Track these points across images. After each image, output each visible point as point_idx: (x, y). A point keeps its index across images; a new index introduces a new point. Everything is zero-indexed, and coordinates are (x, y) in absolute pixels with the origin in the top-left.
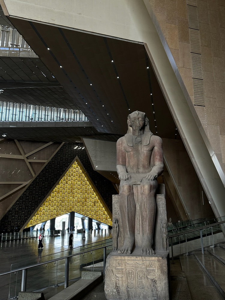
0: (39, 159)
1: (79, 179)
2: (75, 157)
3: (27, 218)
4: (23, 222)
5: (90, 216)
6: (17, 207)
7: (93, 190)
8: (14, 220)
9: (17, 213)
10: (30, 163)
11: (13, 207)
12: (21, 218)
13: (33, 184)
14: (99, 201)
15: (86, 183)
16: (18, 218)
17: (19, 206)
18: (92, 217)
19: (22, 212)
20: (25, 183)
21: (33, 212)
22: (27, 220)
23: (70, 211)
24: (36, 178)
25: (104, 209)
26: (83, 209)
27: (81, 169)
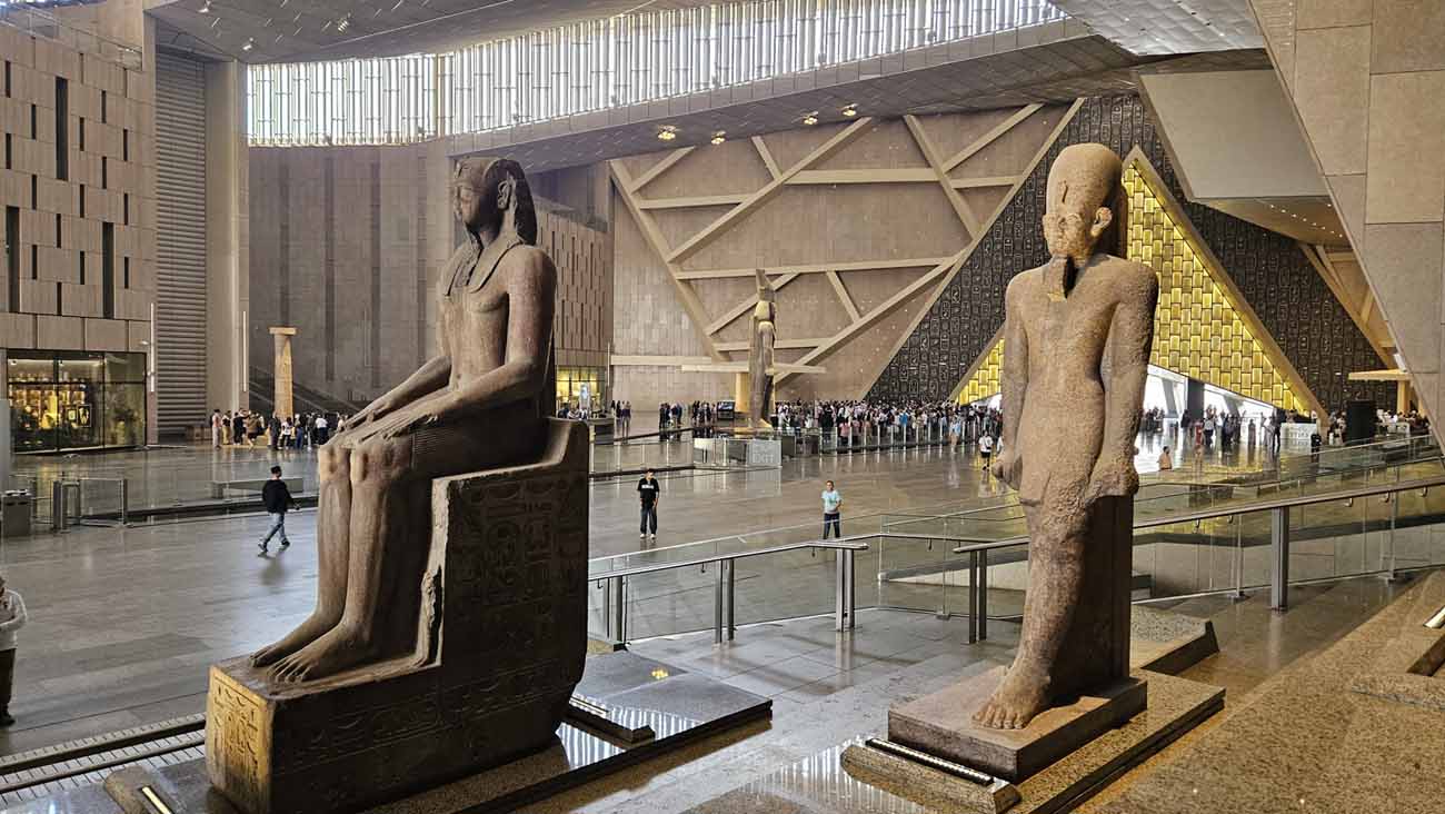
0: (990, 174)
1: (1147, 236)
2: (1131, 148)
3: (958, 376)
4: (947, 386)
5: (1194, 373)
6: (923, 339)
7: (1206, 274)
10: (960, 190)
11: (912, 339)
12: (938, 375)
13: (971, 265)
14: (1235, 316)
15: (1178, 248)
17: (931, 338)
18: (1205, 378)
19: (940, 354)
20: (945, 263)
21: (977, 355)
22: (959, 380)
24: (981, 243)
25: (1256, 346)
26: (1164, 345)
27: (1154, 197)
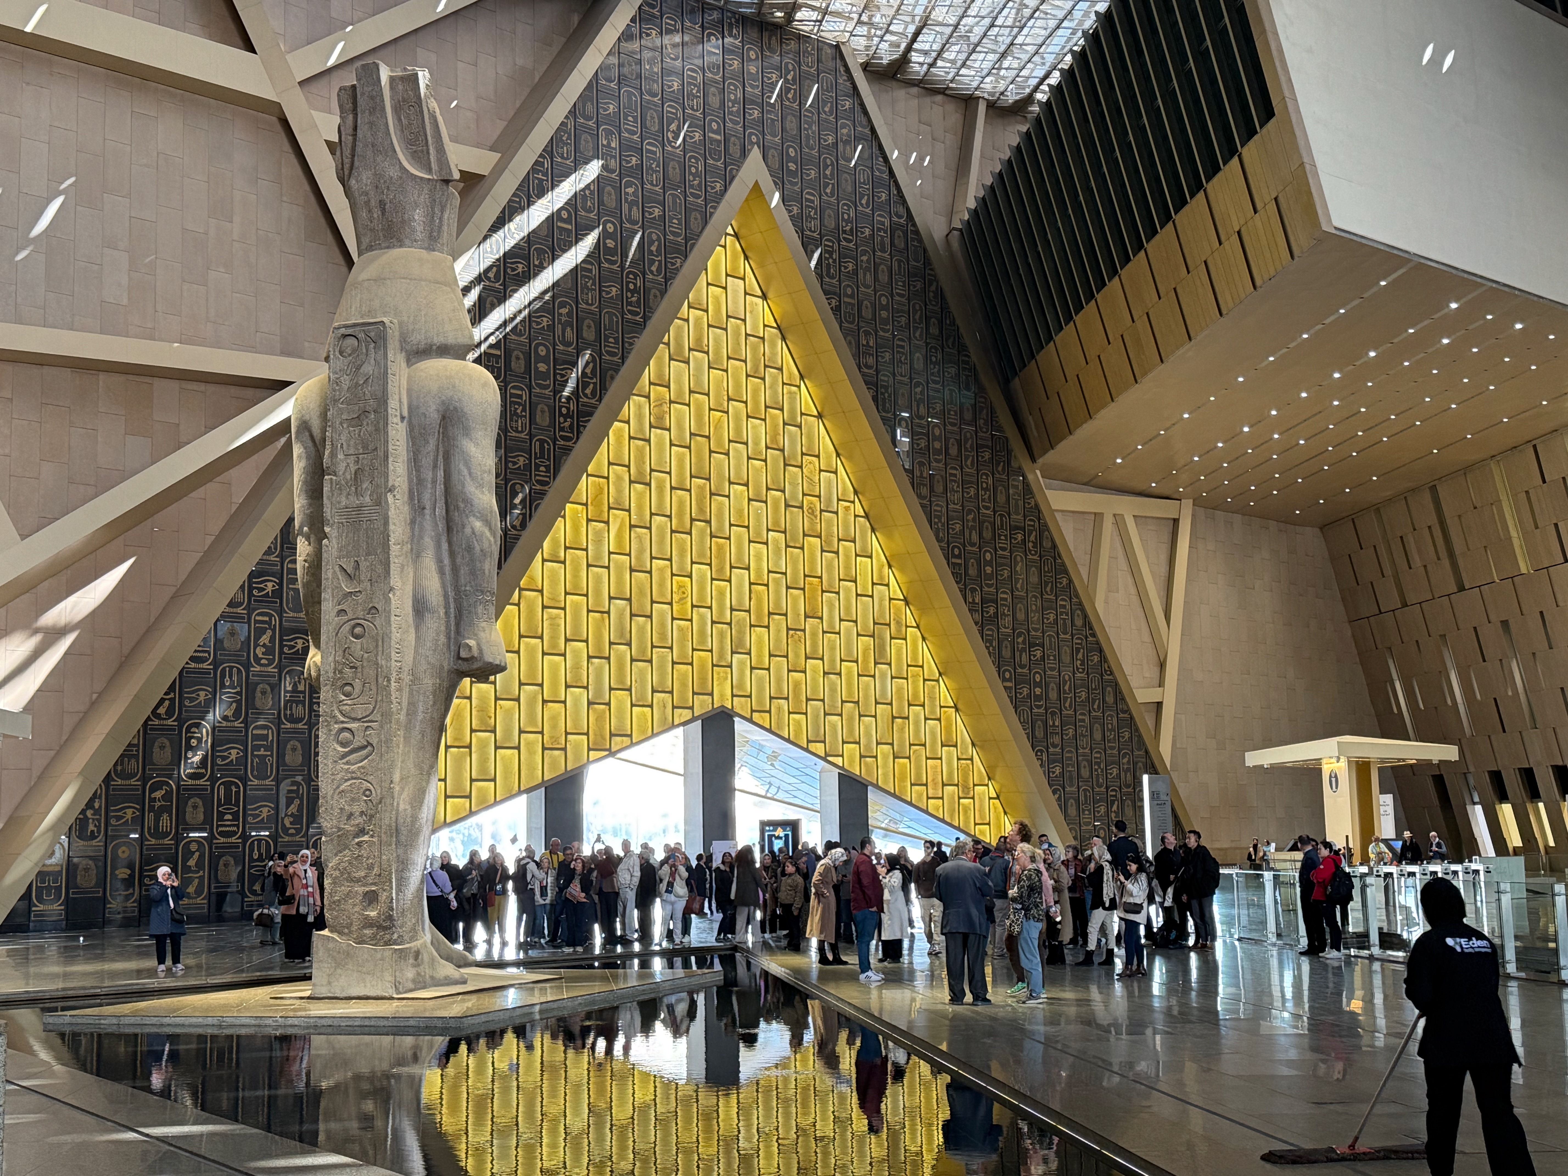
2: (744, 154)
5: (850, 757)
14: (911, 621)
18: (868, 770)
23: (703, 705)
25: (944, 693)
26: (797, 685)
27: (764, 297)
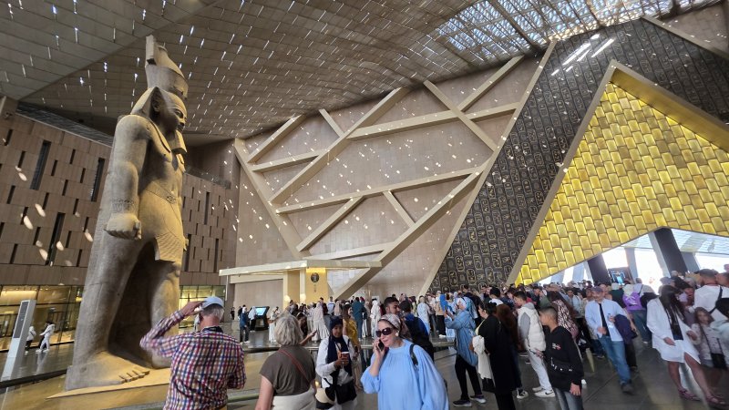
1: (644, 127)
2: (608, 63)
3: (510, 261)
4: (503, 272)
6: (471, 233)
7: (715, 147)
8: (474, 269)
9: (476, 249)
10: (475, 121)
11: (461, 234)
12: (491, 262)
13: (498, 168)
15: (677, 131)
16: (483, 262)
17: (478, 231)
19: (489, 244)
20: (475, 172)
21: (523, 242)
22: (512, 266)
23: (652, 228)
26: (702, 213)
27: (638, 98)
